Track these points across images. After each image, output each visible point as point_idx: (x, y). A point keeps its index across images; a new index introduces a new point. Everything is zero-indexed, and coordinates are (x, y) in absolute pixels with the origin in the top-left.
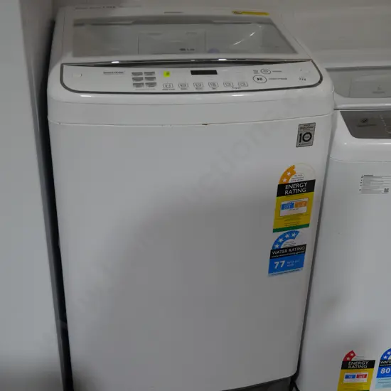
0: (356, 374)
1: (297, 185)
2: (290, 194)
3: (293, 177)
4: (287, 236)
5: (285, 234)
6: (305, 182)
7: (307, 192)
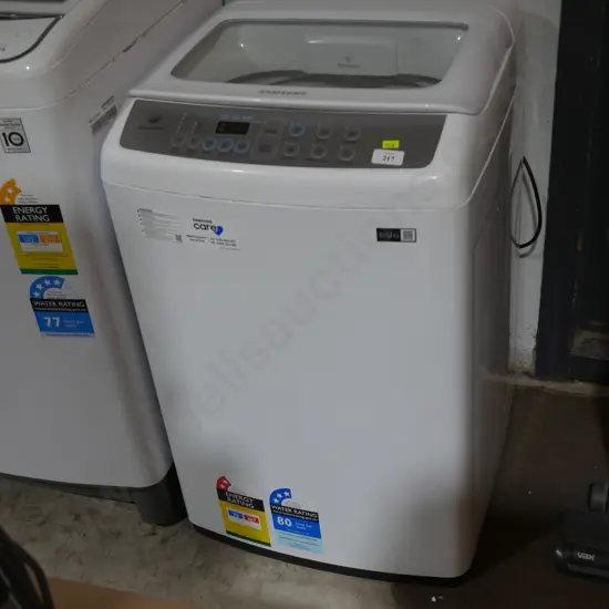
0: (243, 513)
1: (32, 210)
2: (24, 221)
3: (18, 196)
4: (47, 282)
5: (43, 279)
6: (44, 206)
7: (51, 221)
